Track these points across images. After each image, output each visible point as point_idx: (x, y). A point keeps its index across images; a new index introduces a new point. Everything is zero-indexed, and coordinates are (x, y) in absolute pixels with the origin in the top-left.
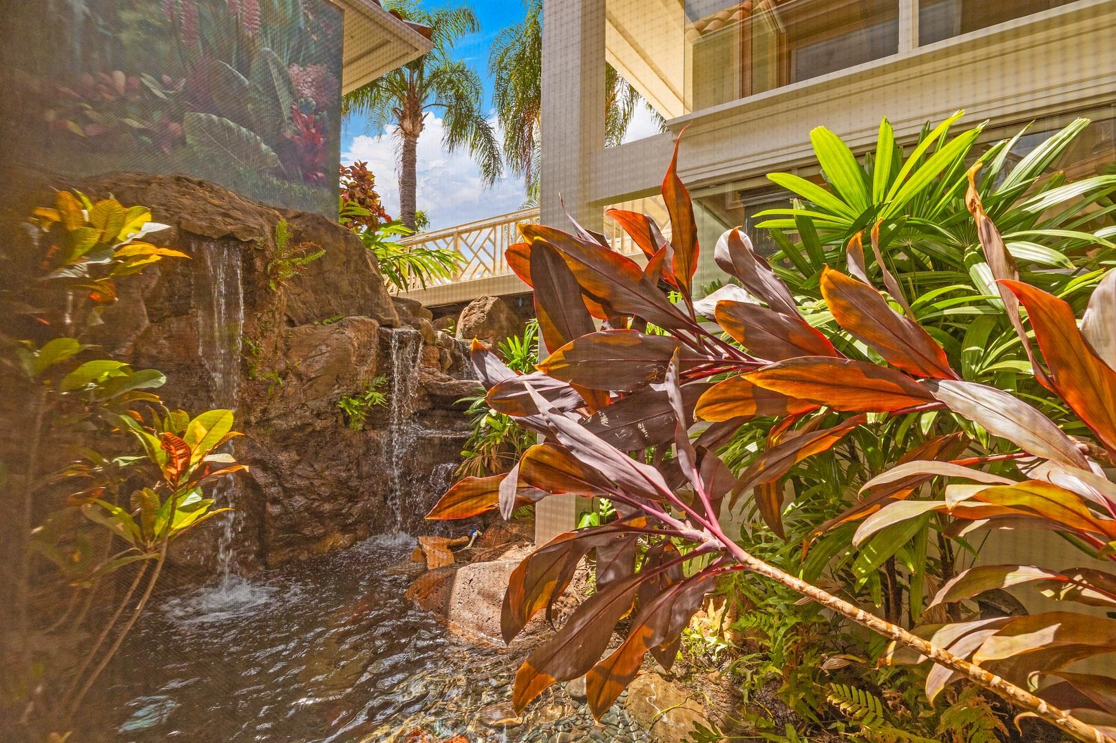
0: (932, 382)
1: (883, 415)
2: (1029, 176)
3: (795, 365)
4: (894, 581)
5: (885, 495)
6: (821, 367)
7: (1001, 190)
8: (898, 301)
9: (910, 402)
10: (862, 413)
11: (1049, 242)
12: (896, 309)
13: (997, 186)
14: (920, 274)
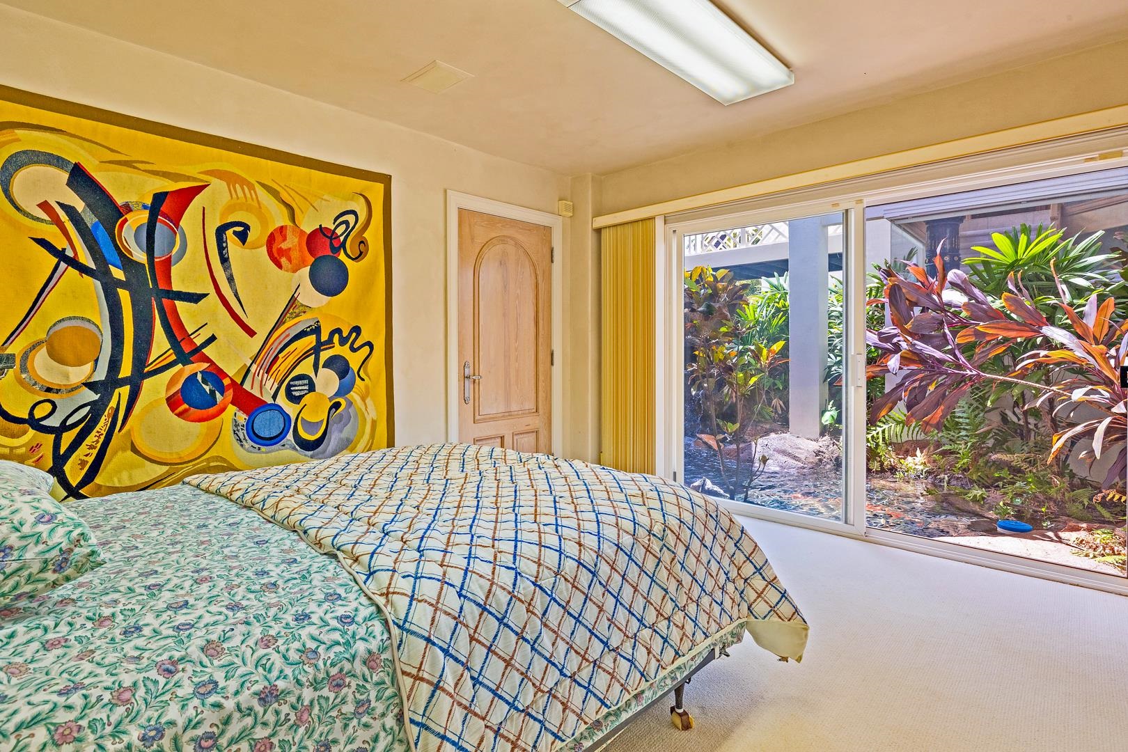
0: (1040, 327)
1: (1024, 338)
2: (1082, 251)
3: (993, 323)
4: (1028, 427)
5: (1023, 360)
6: (1003, 323)
7: (1071, 255)
8: (1028, 300)
9: (1033, 334)
10: (1016, 338)
11: (1088, 279)
12: (1027, 303)
13: (1070, 253)
14: (1040, 283)
